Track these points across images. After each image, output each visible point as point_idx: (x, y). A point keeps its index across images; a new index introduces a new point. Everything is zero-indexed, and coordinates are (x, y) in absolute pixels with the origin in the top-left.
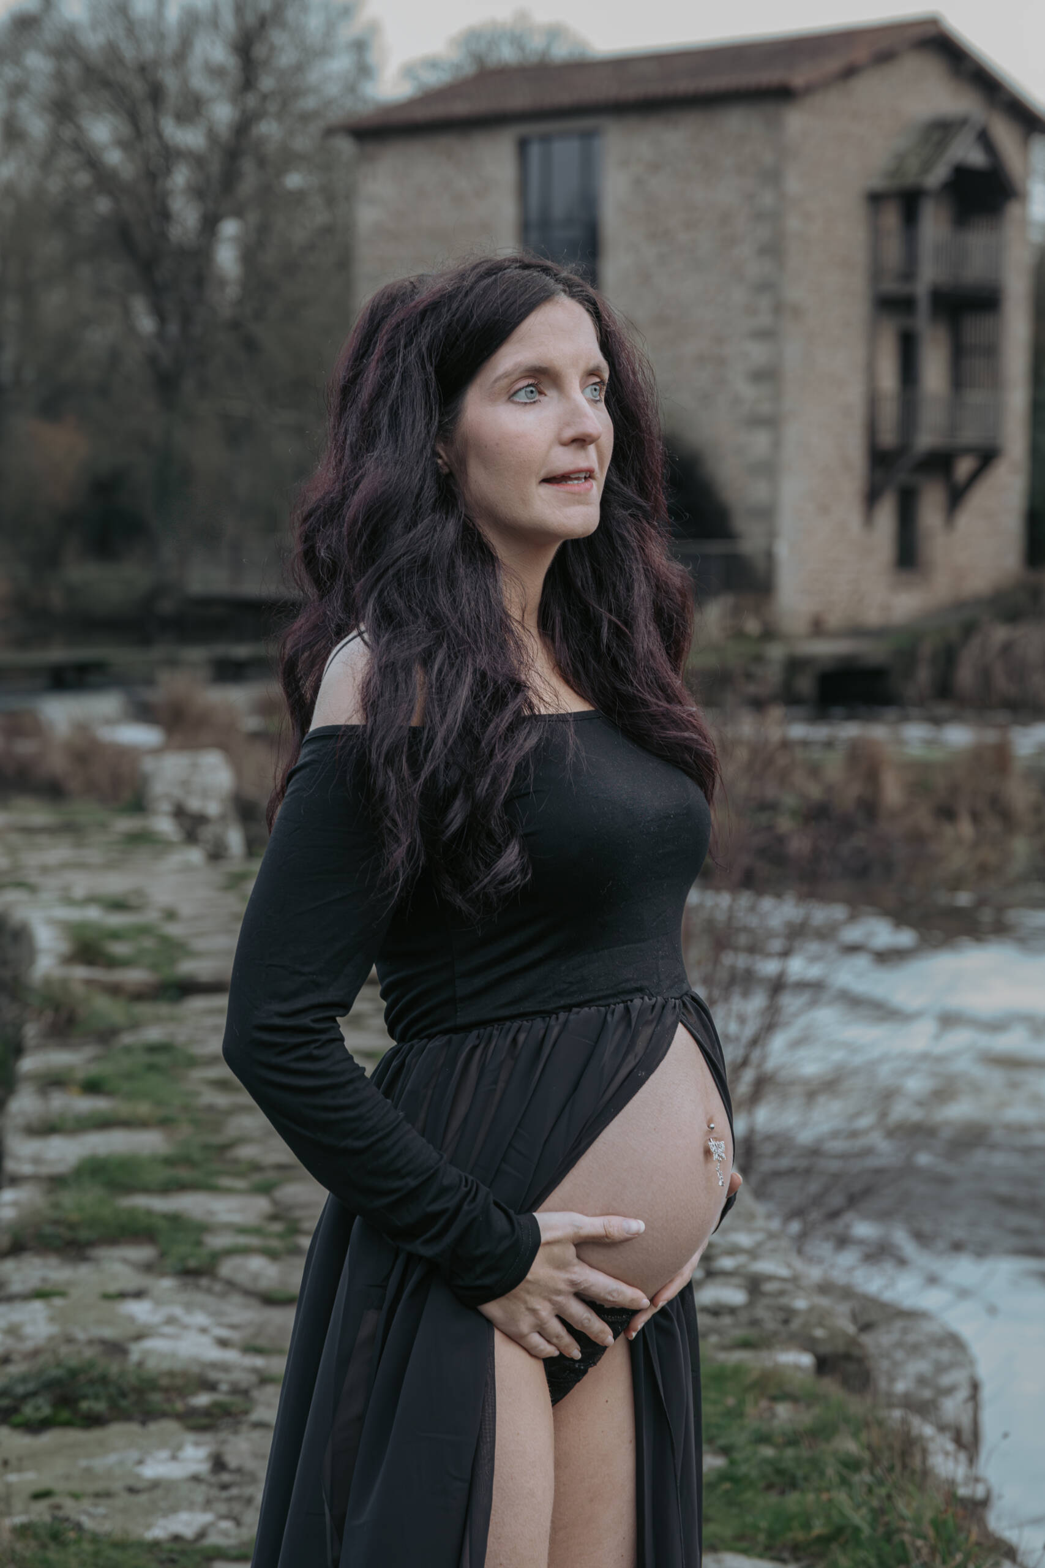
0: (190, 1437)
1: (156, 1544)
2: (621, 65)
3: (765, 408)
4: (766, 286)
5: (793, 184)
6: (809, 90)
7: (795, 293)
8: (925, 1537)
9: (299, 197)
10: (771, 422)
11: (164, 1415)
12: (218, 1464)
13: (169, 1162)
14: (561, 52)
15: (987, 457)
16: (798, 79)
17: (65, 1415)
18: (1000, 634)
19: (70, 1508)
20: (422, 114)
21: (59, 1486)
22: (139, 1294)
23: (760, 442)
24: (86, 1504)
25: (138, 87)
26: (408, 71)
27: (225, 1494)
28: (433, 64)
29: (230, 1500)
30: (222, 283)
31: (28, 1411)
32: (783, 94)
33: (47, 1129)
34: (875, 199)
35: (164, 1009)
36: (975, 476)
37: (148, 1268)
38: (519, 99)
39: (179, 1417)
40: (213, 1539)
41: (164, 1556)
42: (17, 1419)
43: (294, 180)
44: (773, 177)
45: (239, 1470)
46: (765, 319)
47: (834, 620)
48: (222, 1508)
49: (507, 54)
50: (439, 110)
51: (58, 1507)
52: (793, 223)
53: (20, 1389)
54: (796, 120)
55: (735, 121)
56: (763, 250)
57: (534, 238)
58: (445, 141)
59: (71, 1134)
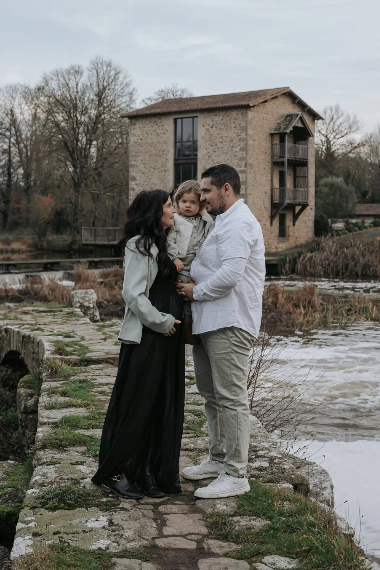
0: (101, 513)
1: (94, 551)
4: (242, 159)
5: (250, 132)
6: (253, 106)
7: (251, 160)
8: (342, 554)
11: (93, 505)
12: (111, 523)
13: (88, 418)
15: (304, 206)
16: (251, 104)
17: (62, 505)
18: (309, 255)
19: (66, 538)
20: (148, 112)
21: (62, 530)
22: (82, 463)
24: (70, 536)
27: (114, 533)
28: (150, 99)
29: (115, 535)
31: (50, 503)
32: (247, 107)
33: (51, 407)
34: (272, 135)
35: (83, 369)
36: (301, 211)
37: (84, 454)
38: (174, 109)
39: (97, 506)
40: (112, 550)
41: (97, 556)
42: (47, 506)
43: (112, 130)
44: (245, 129)
45: (117, 525)
46: (243, 168)
48: (113, 538)
50: (153, 111)
51: (62, 537)
52: (250, 142)
53: (48, 496)
54: (250, 114)
55: (234, 114)
56: (241, 149)
57: (178, 144)
58: (154, 119)
59: (58, 409)
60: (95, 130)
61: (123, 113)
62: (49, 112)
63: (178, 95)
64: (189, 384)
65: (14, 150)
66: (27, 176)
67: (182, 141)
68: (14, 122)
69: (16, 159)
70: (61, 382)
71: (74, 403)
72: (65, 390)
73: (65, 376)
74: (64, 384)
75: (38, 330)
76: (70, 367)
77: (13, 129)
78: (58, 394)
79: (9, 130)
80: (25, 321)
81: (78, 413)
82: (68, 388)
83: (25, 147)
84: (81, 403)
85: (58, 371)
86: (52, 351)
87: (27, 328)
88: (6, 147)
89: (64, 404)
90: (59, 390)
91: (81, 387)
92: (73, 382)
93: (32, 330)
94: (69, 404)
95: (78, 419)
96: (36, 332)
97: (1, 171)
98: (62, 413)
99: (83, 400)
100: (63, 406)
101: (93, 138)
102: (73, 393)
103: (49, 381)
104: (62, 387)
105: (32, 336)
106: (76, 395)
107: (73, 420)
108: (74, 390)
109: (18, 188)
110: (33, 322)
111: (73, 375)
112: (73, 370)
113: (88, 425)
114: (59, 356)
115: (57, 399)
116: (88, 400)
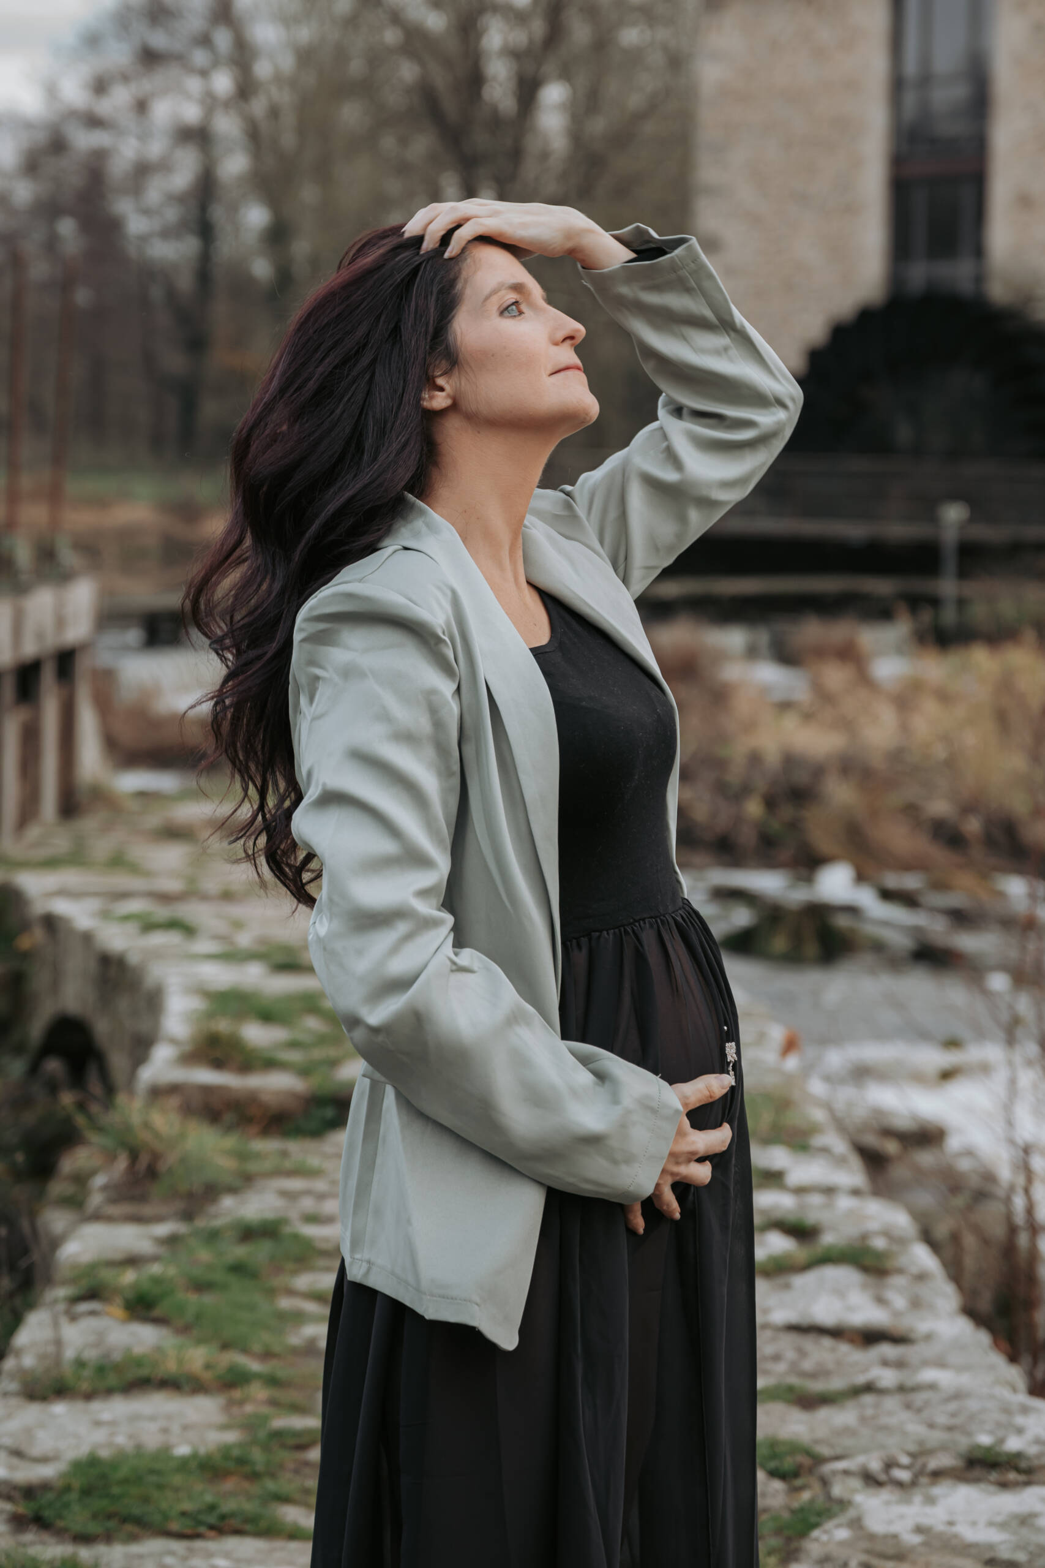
9: (635, 57)
13: (212, 1467)
43: (631, 36)
57: (910, 99)
59: (89, 1396)
60: (554, 36)
64: (781, 1268)
65: (227, 125)
66: (280, 234)
67: (926, 79)
68: (224, 6)
69: (234, 165)
70: (163, 1229)
71: (171, 1367)
72: (156, 1280)
73: (190, 1196)
74: (172, 1241)
75: (173, 924)
76: (230, 1142)
77: (223, 39)
78: (119, 1301)
79: (205, 41)
80: (147, 874)
81: (176, 1428)
82: (172, 1271)
83: (274, 112)
84: (208, 1366)
85: (162, 1167)
86: (188, 1048)
87: (126, 918)
88: (191, 113)
89: (117, 1368)
90: (129, 1277)
91: (238, 1269)
92: (213, 1236)
93: (149, 926)
94: (144, 1372)
95: (152, 1472)
96: (158, 939)
97: (172, 214)
98: (98, 1424)
99: (225, 1346)
100: (112, 1380)
101: (549, 67)
102: (193, 1298)
103: (110, 1219)
104: (155, 1258)
105: (133, 959)
106: (199, 1317)
107: (125, 1481)
108: (201, 1286)
109: (242, 285)
110: (173, 885)
111: (233, 1190)
112: (243, 1156)
113: (199, 1512)
114: (205, 1076)
115: (101, 1336)
116: (245, 1351)
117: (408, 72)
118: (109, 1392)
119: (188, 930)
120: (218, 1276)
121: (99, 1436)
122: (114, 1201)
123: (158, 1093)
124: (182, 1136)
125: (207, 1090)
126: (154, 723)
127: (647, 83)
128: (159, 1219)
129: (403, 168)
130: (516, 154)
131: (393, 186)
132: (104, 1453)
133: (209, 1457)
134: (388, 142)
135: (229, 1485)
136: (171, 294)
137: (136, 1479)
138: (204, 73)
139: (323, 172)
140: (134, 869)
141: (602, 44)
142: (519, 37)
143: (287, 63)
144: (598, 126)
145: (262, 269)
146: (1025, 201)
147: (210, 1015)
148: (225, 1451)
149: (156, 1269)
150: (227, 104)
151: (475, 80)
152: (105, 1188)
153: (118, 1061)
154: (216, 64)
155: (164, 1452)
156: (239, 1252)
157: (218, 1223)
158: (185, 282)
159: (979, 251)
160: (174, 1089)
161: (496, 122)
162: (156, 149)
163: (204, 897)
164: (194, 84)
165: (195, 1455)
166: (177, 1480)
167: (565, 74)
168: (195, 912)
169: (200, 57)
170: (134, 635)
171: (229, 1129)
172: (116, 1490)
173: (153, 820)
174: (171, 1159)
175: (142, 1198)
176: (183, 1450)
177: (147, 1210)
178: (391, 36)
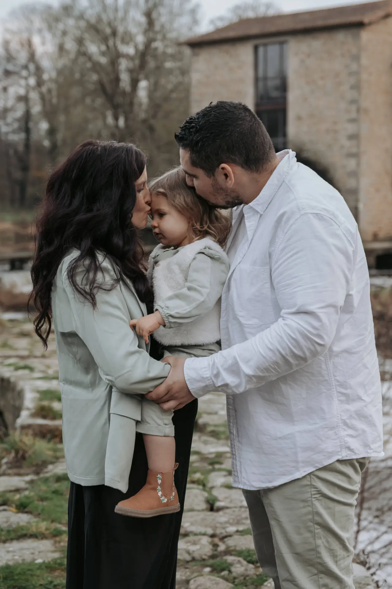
2: (295, 16)
3: (354, 150)
4: (353, 102)
5: (364, 61)
6: (370, 24)
7: (365, 103)
9: (170, 71)
10: (355, 155)
14: (271, 12)
16: (366, 20)
20: (217, 37)
23: (352, 164)
25: (108, 31)
26: (212, 22)
28: (221, 19)
30: (140, 105)
32: (360, 25)
38: (255, 30)
43: (168, 65)
44: (356, 58)
46: (354, 115)
47: (382, 234)
49: (251, 14)
50: (224, 35)
52: (364, 76)
54: (365, 35)
55: (341, 36)
56: (353, 87)
57: (261, 84)
58: (226, 47)
60: (143, 65)
61: (183, 39)
62: (80, 41)
63: (262, 12)
65: (34, 96)
66: (52, 132)
67: (265, 79)
68: (32, 57)
69: (36, 109)
70: (28, 478)
71: (34, 530)
72: (27, 497)
73: (37, 465)
74: (32, 482)
75: (25, 367)
76: (51, 445)
77: (32, 67)
78: (14, 505)
79: (26, 67)
80: (16, 349)
81: (37, 553)
82: (32, 494)
83: (50, 91)
84: (47, 529)
85: (27, 455)
86: (33, 411)
87: (10, 365)
88: (22, 92)
89: (15, 531)
90: (17, 497)
91: (56, 492)
92: (46, 480)
93: (17, 368)
94: (24, 532)
95: (29, 570)
96: (20, 372)
97: (16, 125)
98: (8, 552)
99: (53, 521)
100: (13, 535)
101: (141, 76)
102: (40, 503)
103: (9, 475)
104: (26, 489)
105: (12, 380)
106: (43, 510)
107: (20, 574)
108: (42, 499)
109: (40, 149)
110: (25, 353)
111: (52, 463)
112: (55, 450)
113: (47, 584)
114: (40, 421)
115: (8, 519)
116: (60, 523)
117: (95, 77)
118: (12, 540)
119: (31, 369)
120: (49, 495)
121: (9, 556)
122: (10, 468)
123: (24, 428)
124: (34, 444)
125: (41, 426)
126: (15, 296)
127: (174, 80)
128: (27, 474)
129: (94, 109)
130: (131, 104)
131: (90, 115)
132: (11, 563)
133: (49, 563)
134: (88, 100)
135: (56, 574)
136: (16, 152)
137: (23, 573)
138: (26, 78)
139: (66, 110)
140: (11, 348)
141: (159, 68)
142: (131, 65)
143: (54, 75)
144: (158, 94)
145: (46, 143)
146: (299, 118)
147: (41, 399)
148: (55, 561)
149: (27, 493)
150: (34, 89)
151: (117, 80)
152: (6, 463)
153: (8, 417)
154: (29, 75)
155: (32, 563)
156: (56, 486)
157: (48, 475)
158: (21, 148)
159: (285, 135)
160: (29, 427)
161: (124, 93)
162: (10, 103)
163: (36, 357)
164: (23, 82)
165: (44, 562)
166: (38, 572)
167: (147, 78)
168: (33, 362)
169: (24, 73)
170: (7, 267)
171: (49, 441)
172: (16, 577)
173: (16, 330)
174: (30, 452)
175: (20, 467)
176: (39, 561)
177: (22, 471)
178: (89, 65)
